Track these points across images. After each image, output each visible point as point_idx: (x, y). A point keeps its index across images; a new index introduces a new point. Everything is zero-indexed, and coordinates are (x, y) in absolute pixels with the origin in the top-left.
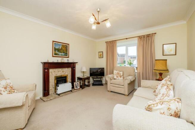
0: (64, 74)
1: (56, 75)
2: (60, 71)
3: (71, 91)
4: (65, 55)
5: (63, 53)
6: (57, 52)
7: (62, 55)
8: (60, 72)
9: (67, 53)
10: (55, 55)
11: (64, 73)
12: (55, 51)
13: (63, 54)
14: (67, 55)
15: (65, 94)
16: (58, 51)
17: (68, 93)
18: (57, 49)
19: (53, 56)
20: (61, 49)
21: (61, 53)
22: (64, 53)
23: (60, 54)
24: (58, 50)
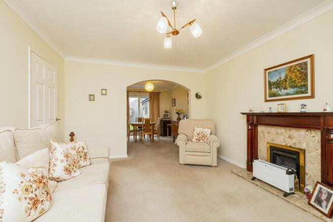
0: (294, 143)
1: (273, 140)
2: (282, 134)
3: (286, 195)
4: (297, 93)
5: (292, 87)
6: (274, 90)
7: (287, 94)
8: (282, 137)
9: (306, 86)
10: (272, 96)
11: (294, 141)
12: (270, 88)
13: (291, 90)
14: (307, 89)
15: (267, 187)
16: (276, 88)
17: (275, 192)
18: (274, 83)
19: (266, 101)
20: (285, 80)
21: (285, 88)
22: (296, 86)
23: (284, 91)
24: (278, 85)
